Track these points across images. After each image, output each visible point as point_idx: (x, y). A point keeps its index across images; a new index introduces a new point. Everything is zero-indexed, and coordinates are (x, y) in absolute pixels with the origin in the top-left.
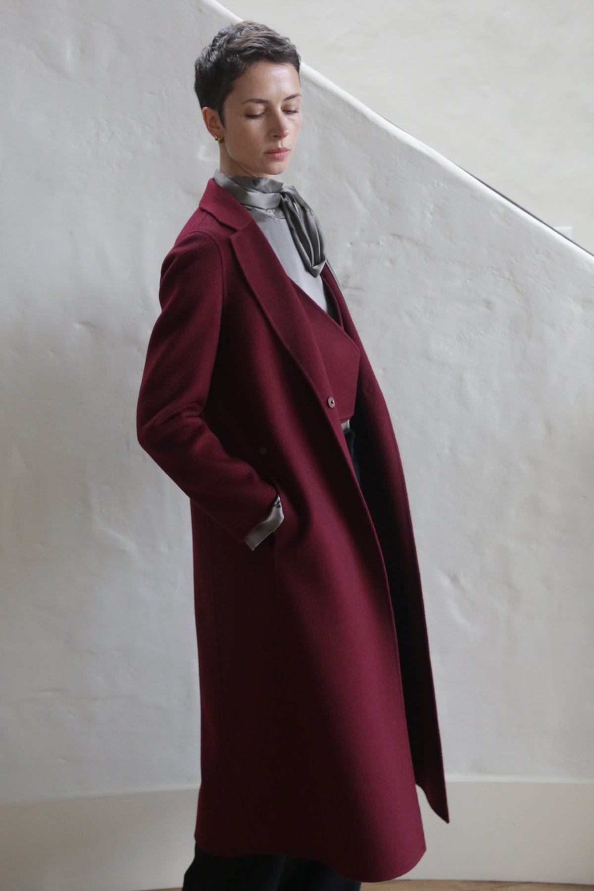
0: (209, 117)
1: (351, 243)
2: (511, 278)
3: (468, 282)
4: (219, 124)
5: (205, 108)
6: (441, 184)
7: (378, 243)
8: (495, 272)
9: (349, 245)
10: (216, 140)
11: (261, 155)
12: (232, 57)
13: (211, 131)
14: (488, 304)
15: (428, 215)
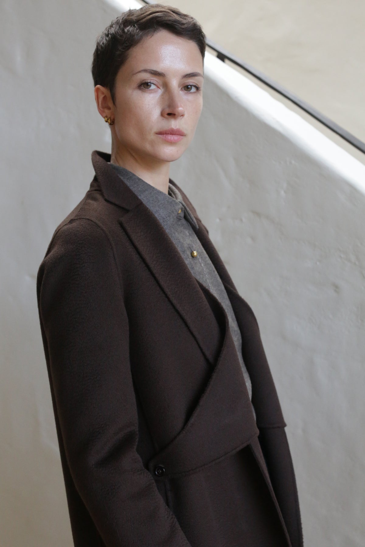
0: (101, 97)
1: (220, 219)
2: (357, 263)
3: (318, 263)
4: (110, 104)
5: (98, 86)
6: (293, 162)
7: (241, 220)
8: (342, 256)
9: (218, 220)
10: (107, 122)
11: (152, 137)
12: (129, 27)
13: (101, 112)
14: (336, 288)
15: (282, 193)
